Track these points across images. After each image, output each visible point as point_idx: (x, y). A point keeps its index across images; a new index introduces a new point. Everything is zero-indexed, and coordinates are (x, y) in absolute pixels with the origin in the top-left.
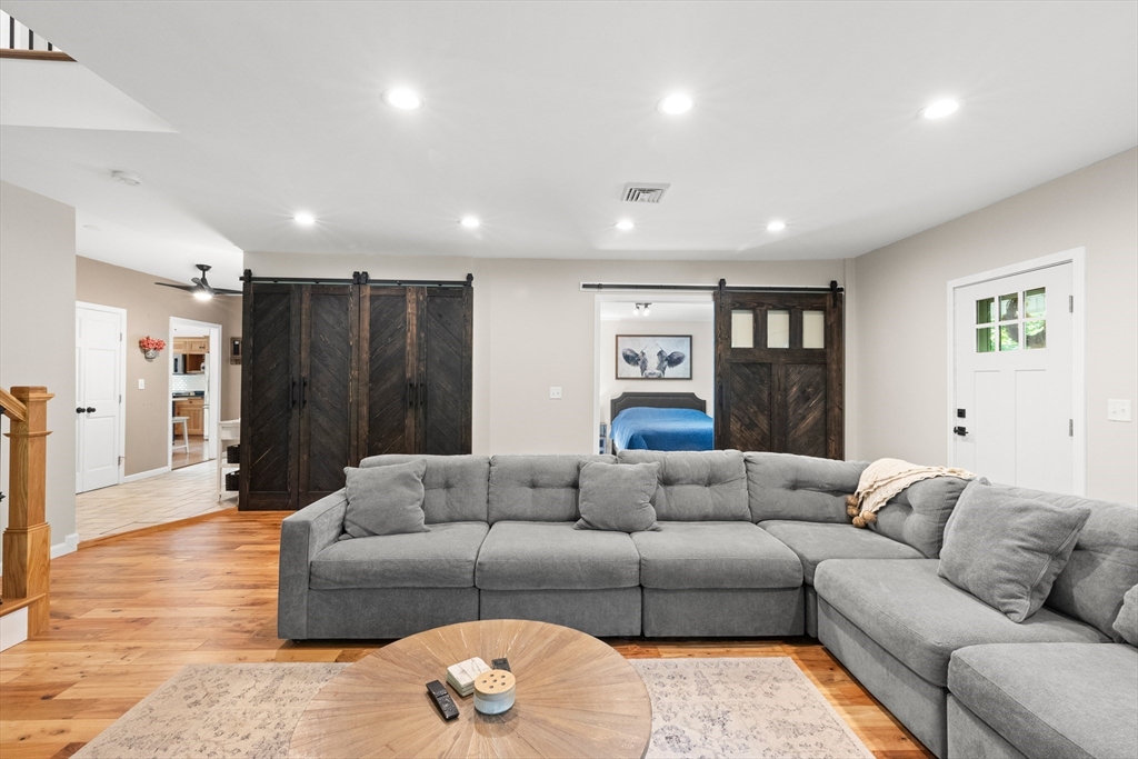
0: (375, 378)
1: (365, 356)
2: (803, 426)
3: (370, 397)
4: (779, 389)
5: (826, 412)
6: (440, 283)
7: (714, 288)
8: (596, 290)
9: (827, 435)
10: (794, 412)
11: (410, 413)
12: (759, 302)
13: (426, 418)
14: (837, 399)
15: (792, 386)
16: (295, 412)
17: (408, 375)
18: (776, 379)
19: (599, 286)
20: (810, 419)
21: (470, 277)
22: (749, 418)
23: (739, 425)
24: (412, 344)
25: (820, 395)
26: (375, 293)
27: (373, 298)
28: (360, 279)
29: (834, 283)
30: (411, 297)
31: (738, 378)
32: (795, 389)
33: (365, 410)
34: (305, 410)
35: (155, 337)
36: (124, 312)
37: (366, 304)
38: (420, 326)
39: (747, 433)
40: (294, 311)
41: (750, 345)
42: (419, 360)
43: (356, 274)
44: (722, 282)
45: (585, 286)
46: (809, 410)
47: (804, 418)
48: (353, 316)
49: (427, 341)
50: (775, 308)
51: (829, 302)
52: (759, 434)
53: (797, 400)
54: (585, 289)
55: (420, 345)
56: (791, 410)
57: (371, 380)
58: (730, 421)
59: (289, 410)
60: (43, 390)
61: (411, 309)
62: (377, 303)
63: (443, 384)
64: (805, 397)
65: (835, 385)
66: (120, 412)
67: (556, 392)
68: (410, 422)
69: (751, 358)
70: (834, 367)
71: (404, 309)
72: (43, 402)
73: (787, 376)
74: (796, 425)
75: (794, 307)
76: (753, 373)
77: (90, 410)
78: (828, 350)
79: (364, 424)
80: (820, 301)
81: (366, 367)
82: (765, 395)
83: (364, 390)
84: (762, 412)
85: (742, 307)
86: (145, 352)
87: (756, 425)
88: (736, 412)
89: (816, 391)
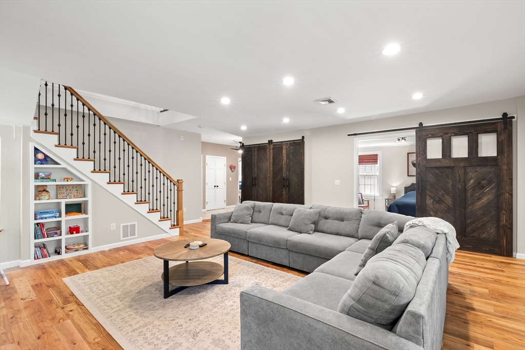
0: (274, 177)
1: (271, 169)
2: (479, 204)
3: (273, 183)
4: (460, 182)
5: (498, 196)
6: (294, 141)
7: (416, 128)
8: (354, 136)
9: (499, 209)
10: (472, 196)
11: (284, 190)
12: (446, 133)
13: (289, 191)
14: (507, 188)
15: (470, 180)
16: (254, 188)
17: (284, 176)
18: (457, 175)
19: (355, 134)
20: (484, 200)
21: (303, 137)
22: (439, 197)
23: (432, 201)
24: (285, 164)
25: (493, 185)
26: (274, 147)
27: (273, 149)
28: (270, 142)
29: (505, 115)
30: (284, 147)
31: (431, 175)
32: (472, 181)
33: (271, 188)
34: (256, 188)
35: (234, 165)
36: (225, 158)
37: (272, 151)
38: (288, 157)
39: (437, 206)
40: (253, 155)
41: (440, 156)
42: (287, 170)
43: (269, 141)
44: (421, 124)
45: (348, 135)
46: (484, 194)
47: (479, 199)
48: (268, 155)
49: (289, 163)
50: (456, 135)
51: (500, 127)
52: (445, 207)
53: (474, 188)
54: (349, 137)
55: (287, 164)
56: (469, 194)
57: (273, 178)
58: (426, 199)
59: (252, 188)
60: (182, 180)
61: (284, 151)
62: (275, 150)
63: (294, 179)
64: (479, 186)
65: (506, 178)
66: (225, 187)
67: (337, 182)
68: (284, 193)
69: (438, 164)
70: (505, 167)
71: (282, 152)
72: (182, 183)
73: (466, 173)
74: (473, 203)
75: (471, 133)
76: (442, 172)
77: (217, 186)
78: (499, 157)
79: (271, 193)
80: (493, 126)
81: (271, 173)
82: (450, 185)
83: (271, 181)
84: (448, 194)
85: (434, 136)
86: (231, 169)
87: (443, 202)
88: (430, 194)
89: (490, 182)
